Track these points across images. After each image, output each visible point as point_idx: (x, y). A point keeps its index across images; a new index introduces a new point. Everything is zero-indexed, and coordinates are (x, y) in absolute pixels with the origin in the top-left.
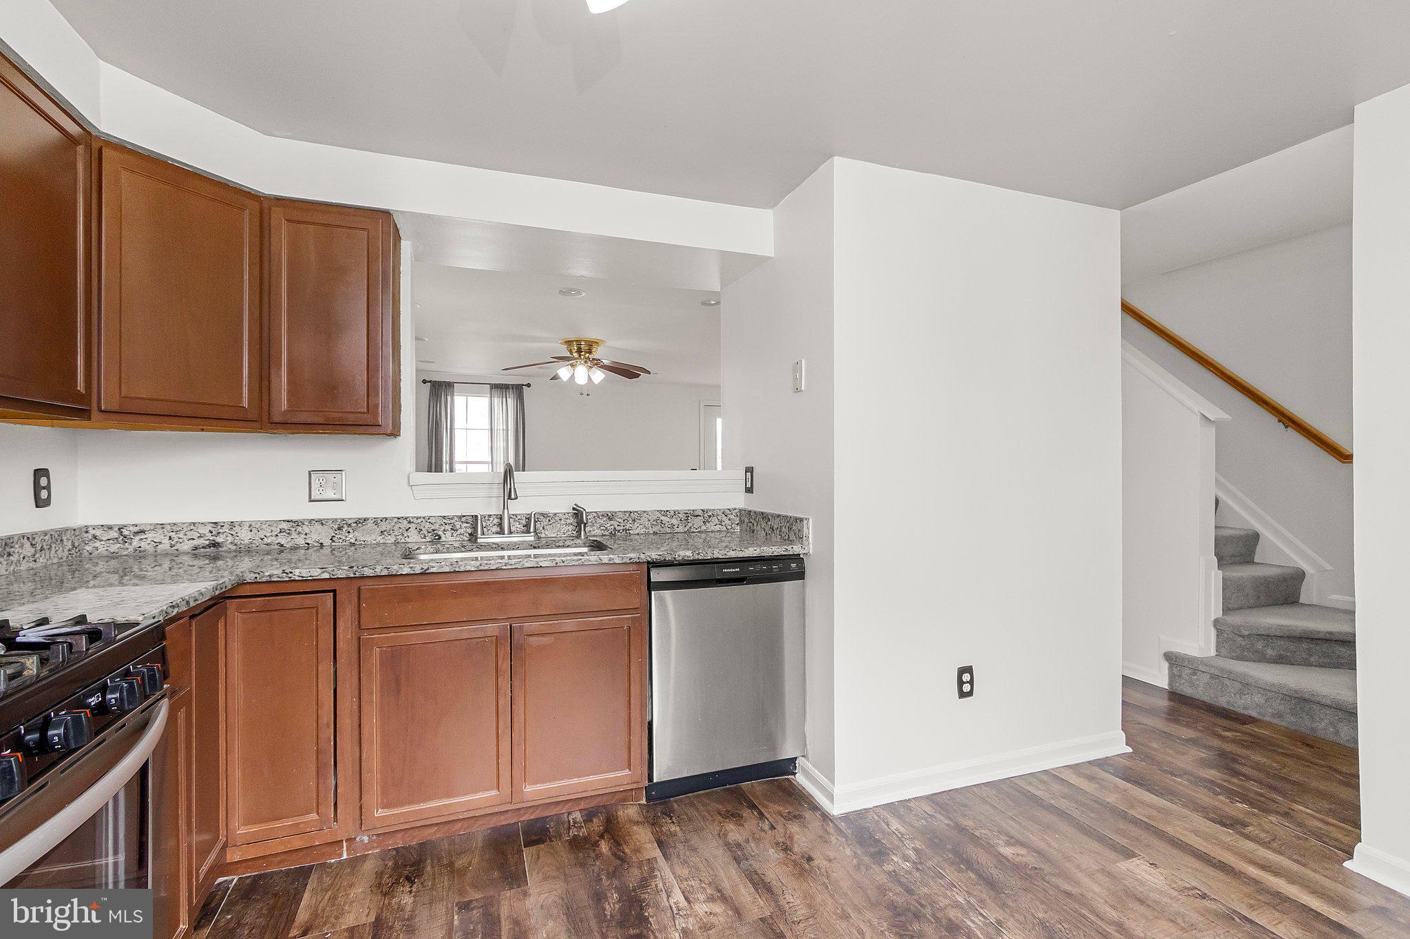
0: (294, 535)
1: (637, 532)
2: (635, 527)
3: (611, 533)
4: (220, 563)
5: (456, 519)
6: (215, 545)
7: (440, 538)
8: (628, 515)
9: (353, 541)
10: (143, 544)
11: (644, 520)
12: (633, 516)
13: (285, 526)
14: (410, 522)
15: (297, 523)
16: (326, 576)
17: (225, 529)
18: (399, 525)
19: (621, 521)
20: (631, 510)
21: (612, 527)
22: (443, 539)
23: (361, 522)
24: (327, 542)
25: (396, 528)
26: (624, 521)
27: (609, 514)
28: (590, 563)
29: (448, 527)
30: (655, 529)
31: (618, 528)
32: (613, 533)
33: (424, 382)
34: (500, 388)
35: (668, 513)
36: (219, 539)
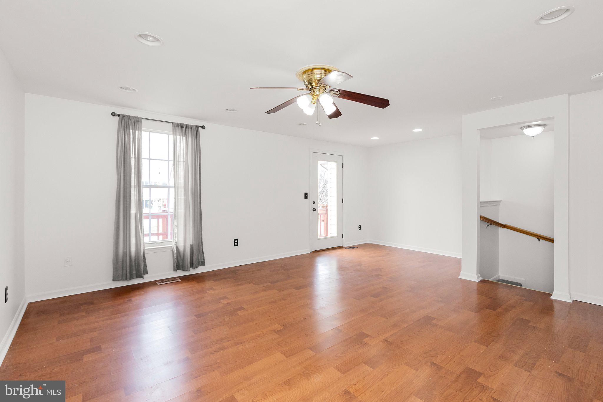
33: (114, 114)
34: (181, 128)
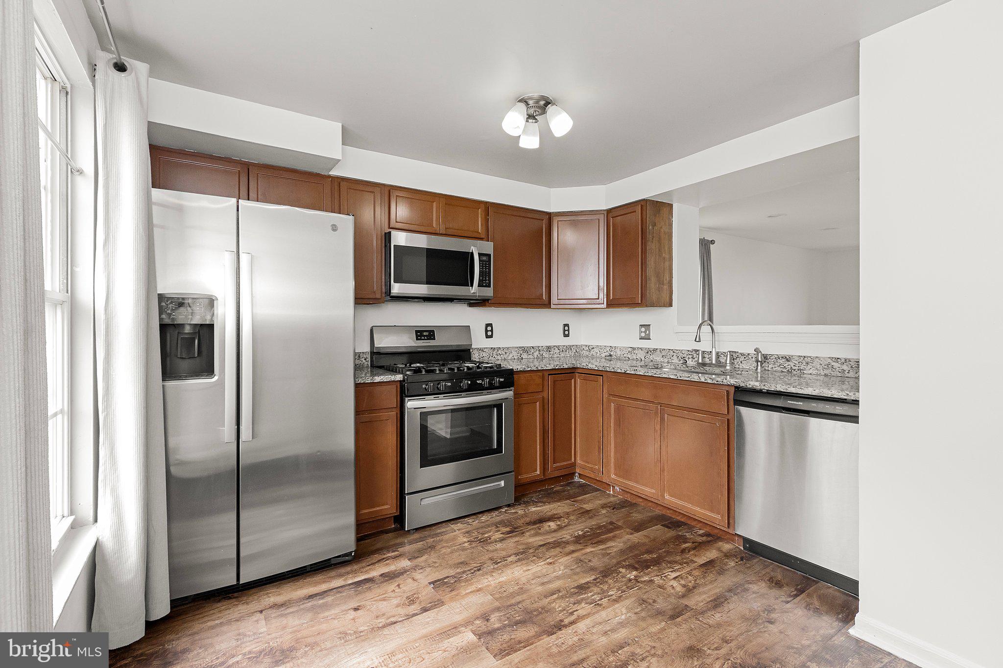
0: (633, 354)
1: (810, 372)
2: (808, 368)
3: (788, 371)
4: (612, 362)
5: (694, 352)
6: (611, 355)
7: (686, 362)
8: (802, 358)
9: (652, 359)
10: (593, 353)
11: (816, 363)
12: (807, 360)
13: (630, 349)
14: (674, 352)
15: (634, 349)
16: (596, 369)
17: (613, 349)
18: (669, 353)
19: (797, 363)
20: (805, 355)
21: (789, 367)
22: (688, 362)
23: (655, 350)
24: (643, 359)
25: (668, 355)
26: (799, 363)
27: (787, 357)
28: (694, 380)
29: (690, 356)
30: (826, 372)
31: (794, 368)
32: (790, 371)
35: (839, 360)
36: (612, 354)
